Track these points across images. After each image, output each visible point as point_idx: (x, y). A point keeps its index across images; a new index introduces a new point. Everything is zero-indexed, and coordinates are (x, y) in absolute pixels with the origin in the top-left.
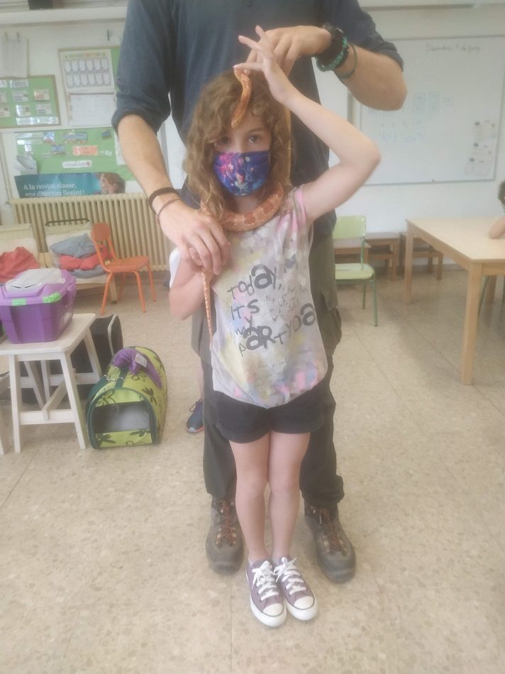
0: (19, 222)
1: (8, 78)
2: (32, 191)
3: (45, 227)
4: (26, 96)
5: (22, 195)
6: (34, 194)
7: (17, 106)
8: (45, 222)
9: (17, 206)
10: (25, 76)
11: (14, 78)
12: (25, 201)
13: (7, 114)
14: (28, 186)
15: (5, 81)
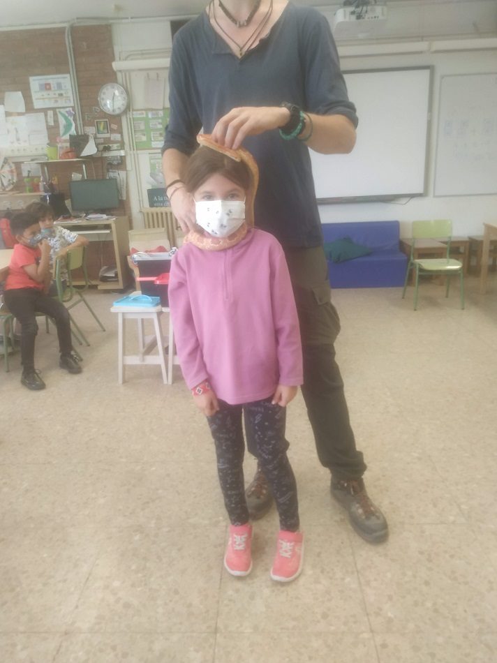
0: (149, 227)
1: (147, 110)
2: (161, 202)
3: (175, 231)
4: (159, 123)
5: (152, 205)
6: (162, 204)
7: (152, 133)
8: (175, 227)
9: (148, 214)
10: (162, 108)
11: (152, 110)
12: (154, 210)
13: (144, 139)
14: (157, 198)
15: (144, 112)
